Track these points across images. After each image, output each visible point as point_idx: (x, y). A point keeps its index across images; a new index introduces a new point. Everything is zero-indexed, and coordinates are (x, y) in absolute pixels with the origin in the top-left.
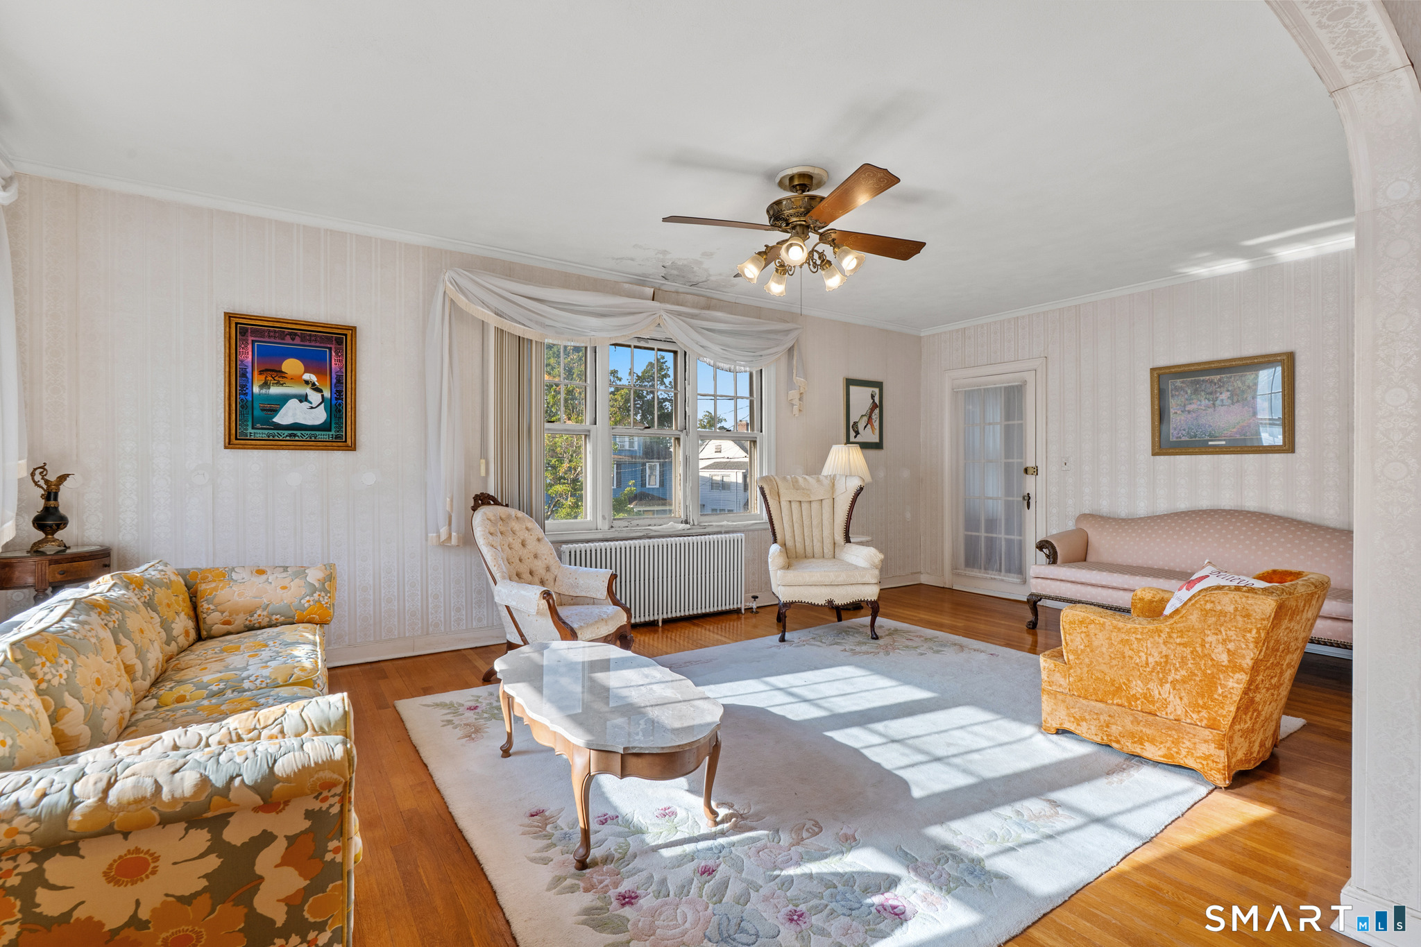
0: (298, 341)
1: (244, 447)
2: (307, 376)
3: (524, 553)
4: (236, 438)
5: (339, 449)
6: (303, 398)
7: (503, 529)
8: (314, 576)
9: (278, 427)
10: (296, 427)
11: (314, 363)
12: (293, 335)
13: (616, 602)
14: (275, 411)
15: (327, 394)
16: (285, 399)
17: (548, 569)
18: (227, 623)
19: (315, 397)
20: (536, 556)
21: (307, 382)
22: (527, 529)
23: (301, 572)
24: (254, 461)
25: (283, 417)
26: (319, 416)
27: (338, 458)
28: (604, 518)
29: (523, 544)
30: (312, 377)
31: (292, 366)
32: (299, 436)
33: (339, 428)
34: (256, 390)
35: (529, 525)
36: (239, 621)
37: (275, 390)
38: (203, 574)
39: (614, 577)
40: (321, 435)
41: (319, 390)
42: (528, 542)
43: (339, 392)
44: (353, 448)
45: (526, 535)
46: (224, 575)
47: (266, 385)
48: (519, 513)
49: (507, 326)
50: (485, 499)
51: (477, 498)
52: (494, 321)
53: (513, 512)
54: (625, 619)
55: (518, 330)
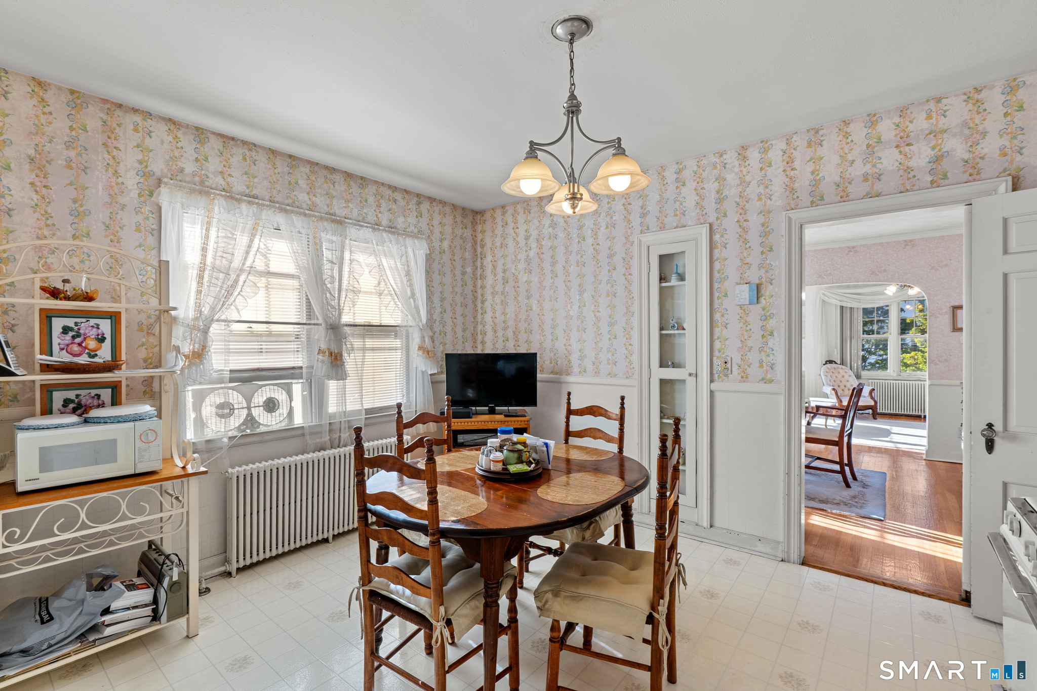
3: (843, 380)
7: (834, 371)
13: (872, 398)
20: (848, 381)
22: (846, 372)
28: (894, 371)
29: (843, 377)
35: (847, 371)
39: (874, 390)
45: (844, 374)
48: (843, 367)
49: (844, 304)
50: (831, 362)
51: (826, 362)
52: (839, 304)
53: (841, 366)
54: (872, 403)
55: (849, 305)
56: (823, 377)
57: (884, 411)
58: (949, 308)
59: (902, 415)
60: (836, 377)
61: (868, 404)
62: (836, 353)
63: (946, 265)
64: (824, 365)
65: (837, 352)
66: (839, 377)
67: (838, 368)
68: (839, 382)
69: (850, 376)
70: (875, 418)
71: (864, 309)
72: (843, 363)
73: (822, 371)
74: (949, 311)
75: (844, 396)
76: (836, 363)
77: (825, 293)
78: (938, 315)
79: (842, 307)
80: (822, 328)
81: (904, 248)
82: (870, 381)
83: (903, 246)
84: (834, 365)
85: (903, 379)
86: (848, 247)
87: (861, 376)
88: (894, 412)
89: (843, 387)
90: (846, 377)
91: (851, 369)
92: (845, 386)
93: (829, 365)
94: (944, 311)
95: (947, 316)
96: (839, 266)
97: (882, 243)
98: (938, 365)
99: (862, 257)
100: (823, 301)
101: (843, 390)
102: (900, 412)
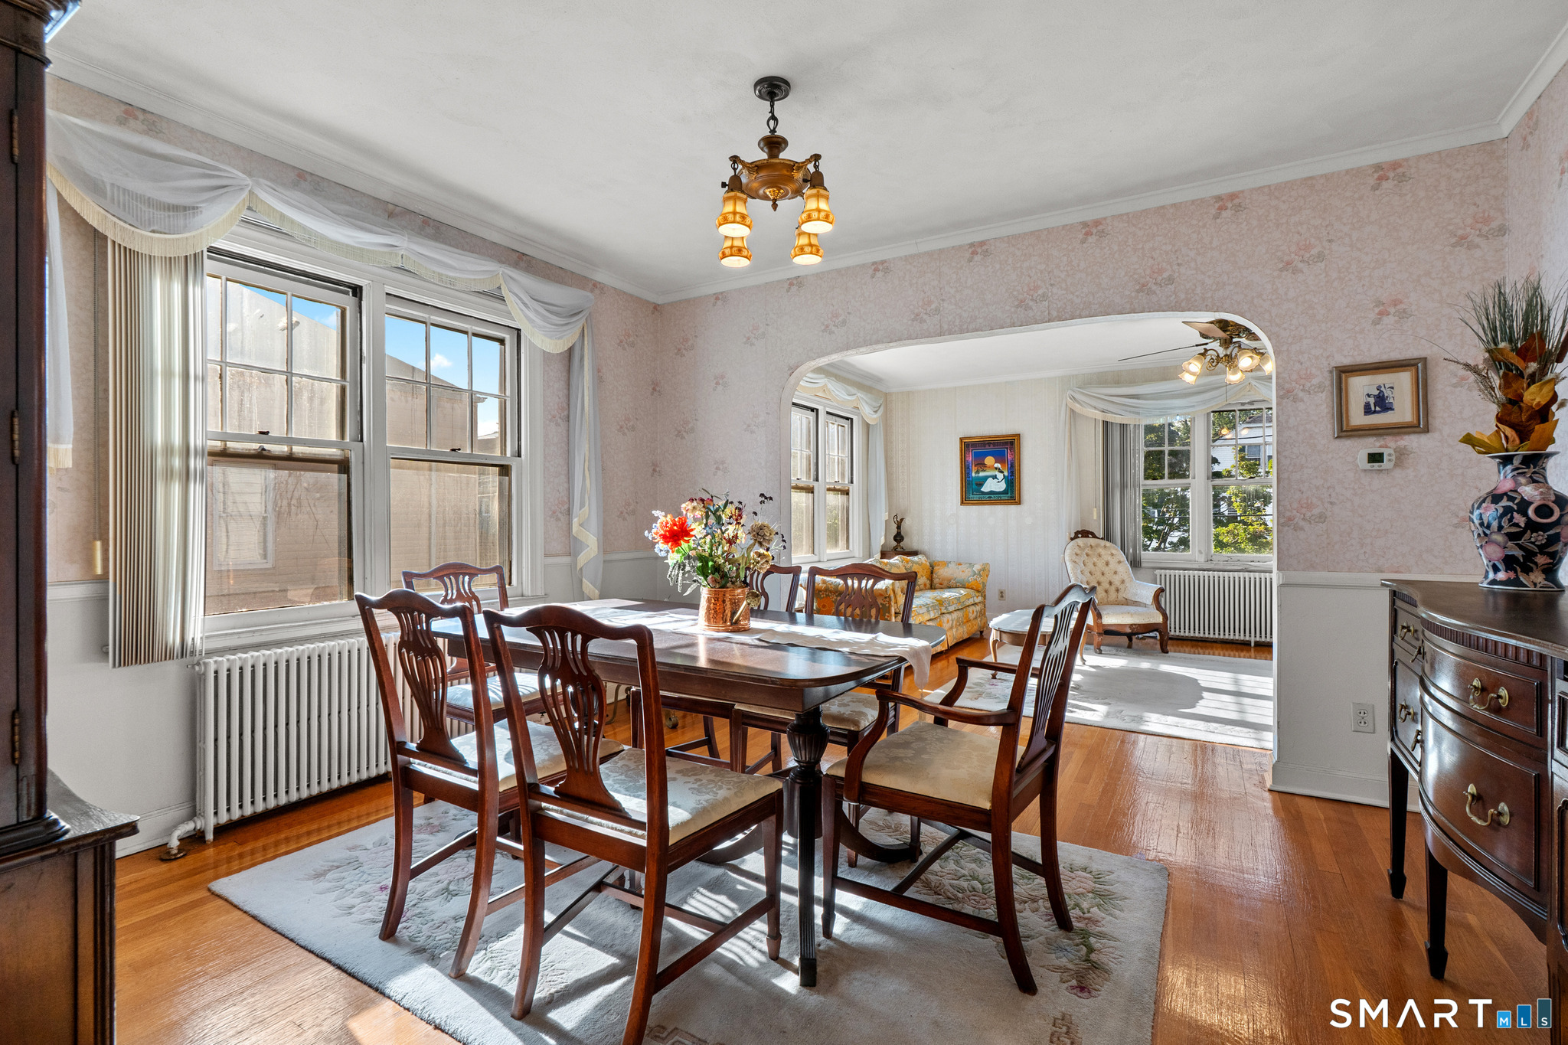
0: (992, 446)
1: (968, 504)
2: (996, 465)
3: (1106, 570)
4: (965, 500)
5: (1012, 504)
6: (995, 477)
7: (1090, 552)
8: (977, 568)
9: (984, 493)
10: (992, 493)
11: (1000, 458)
12: (989, 443)
13: (1159, 607)
14: (981, 485)
15: (1006, 474)
16: (987, 478)
17: (1123, 582)
18: (941, 584)
19: (1000, 476)
20: (1115, 573)
21: (996, 468)
22: (1112, 555)
23: (971, 565)
24: (974, 511)
25: (986, 488)
26: (1002, 486)
27: (1012, 509)
29: (1107, 564)
30: (998, 465)
31: (989, 460)
32: (993, 498)
33: (1012, 492)
34: (973, 475)
35: (1114, 552)
36: (945, 583)
37: (982, 474)
38: (939, 564)
39: (1162, 590)
40: (1003, 497)
41: (1002, 472)
42: (1111, 562)
43: (1012, 472)
44: (1019, 503)
45: (1109, 558)
46: (946, 564)
47: (977, 472)
48: (1108, 544)
49: (1109, 418)
50: (1085, 534)
51: (1077, 533)
52: (1100, 416)
53: (1103, 543)
54: (1159, 619)
55: (1118, 419)
56: (1069, 565)
57: (1182, 634)
58: (1327, 375)
59: (1215, 641)
60: (1094, 564)
61: (1152, 621)
62: (1095, 517)
63: (1321, 257)
64: (1072, 539)
65: (1098, 513)
66: (1101, 564)
67: (1098, 546)
68: (1099, 574)
69: (1120, 562)
70: (1164, 651)
71: (1146, 426)
72: (1108, 536)
73: (1068, 552)
74: (1328, 383)
75: (1108, 603)
76: (1094, 536)
77: (1076, 396)
78: (1301, 394)
79: (1106, 424)
80: (1069, 466)
81: (1216, 217)
82: (1158, 572)
83: (1213, 211)
84: (1091, 541)
85: (1217, 567)
86: (1085, 224)
87: (1140, 562)
88: (1202, 635)
89: (1106, 585)
90: (1113, 565)
91: (1123, 549)
92: (1110, 583)
93: (1081, 541)
94: (1315, 381)
95: (1323, 395)
96: (1063, 276)
97: (1163, 207)
98: (1302, 529)
99: (1116, 248)
100: (1072, 411)
101: (1106, 591)
102: (1212, 636)
